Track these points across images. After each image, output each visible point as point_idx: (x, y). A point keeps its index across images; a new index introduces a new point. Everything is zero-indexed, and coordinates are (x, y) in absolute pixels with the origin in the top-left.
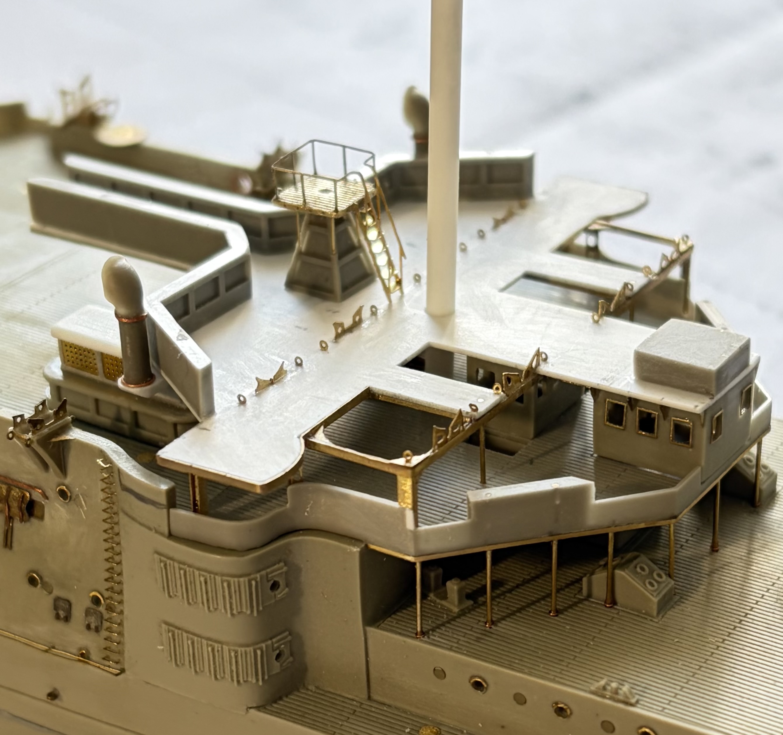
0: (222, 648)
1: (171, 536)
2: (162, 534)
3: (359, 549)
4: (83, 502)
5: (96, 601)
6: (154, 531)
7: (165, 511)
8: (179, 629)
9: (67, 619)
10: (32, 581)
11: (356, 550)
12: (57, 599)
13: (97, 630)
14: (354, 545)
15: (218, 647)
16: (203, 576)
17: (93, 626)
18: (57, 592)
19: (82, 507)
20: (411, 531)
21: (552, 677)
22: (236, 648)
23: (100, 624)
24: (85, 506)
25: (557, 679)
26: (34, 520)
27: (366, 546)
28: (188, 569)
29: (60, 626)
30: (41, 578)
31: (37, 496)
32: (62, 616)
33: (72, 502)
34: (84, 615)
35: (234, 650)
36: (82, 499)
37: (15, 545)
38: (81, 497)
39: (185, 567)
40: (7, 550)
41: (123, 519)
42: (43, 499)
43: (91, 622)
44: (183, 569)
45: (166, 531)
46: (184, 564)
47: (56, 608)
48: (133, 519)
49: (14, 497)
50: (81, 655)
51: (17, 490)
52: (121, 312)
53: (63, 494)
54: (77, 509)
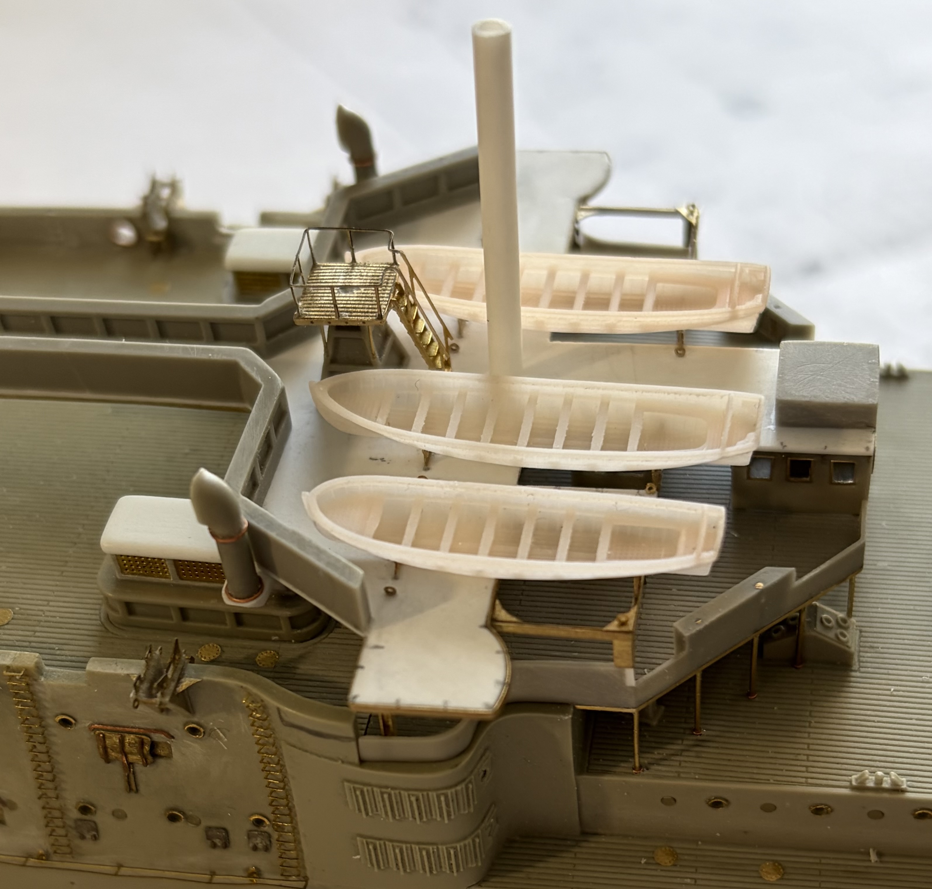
0: (438, 849)
1: (362, 762)
2: (351, 763)
3: (570, 716)
4: (221, 735)
5: (259, 823)
6: (340, 762)
7: (354, 744)
8: (380, 839)
9: (226, 845)
10: (173, 818)
11: (568, 717)
12: (208, 829)
13: (267, 849)
14: (564, 713)
15: (433, 849)
16: (413, 795)
17: (260, 846)
18: (205, 823)
19: (220, 738)
20: (632, 687)
21: (803, 780)
22: (454, 845)
23: (268, 843)
24: (224, 737)
25: (810, 781)
26: (161, 762)
27: (574, 708)
28: (393, 792)
29: (217, 852)
30: (184, 814)
31: (158, 737)
32: (219, 844)
33: (205, 737)
34: (246, 837)
35: (452, 848)
36: (219, 732)
37: (142, 787)
38: (218, 730)
39: (389, 790)
40: (133, 794)
41: (285, 749)
42: (167, 739)
43: (257, 844)
44: (386, 793)
45: (356, 760)
46: (387, 787)
47: (209, 838)
48: (306, 751)
49: (130, 743)
50: (251, 875)
51: (132, 736)
52: (219, 531)
53: (193, 731)
54: (214, 742)
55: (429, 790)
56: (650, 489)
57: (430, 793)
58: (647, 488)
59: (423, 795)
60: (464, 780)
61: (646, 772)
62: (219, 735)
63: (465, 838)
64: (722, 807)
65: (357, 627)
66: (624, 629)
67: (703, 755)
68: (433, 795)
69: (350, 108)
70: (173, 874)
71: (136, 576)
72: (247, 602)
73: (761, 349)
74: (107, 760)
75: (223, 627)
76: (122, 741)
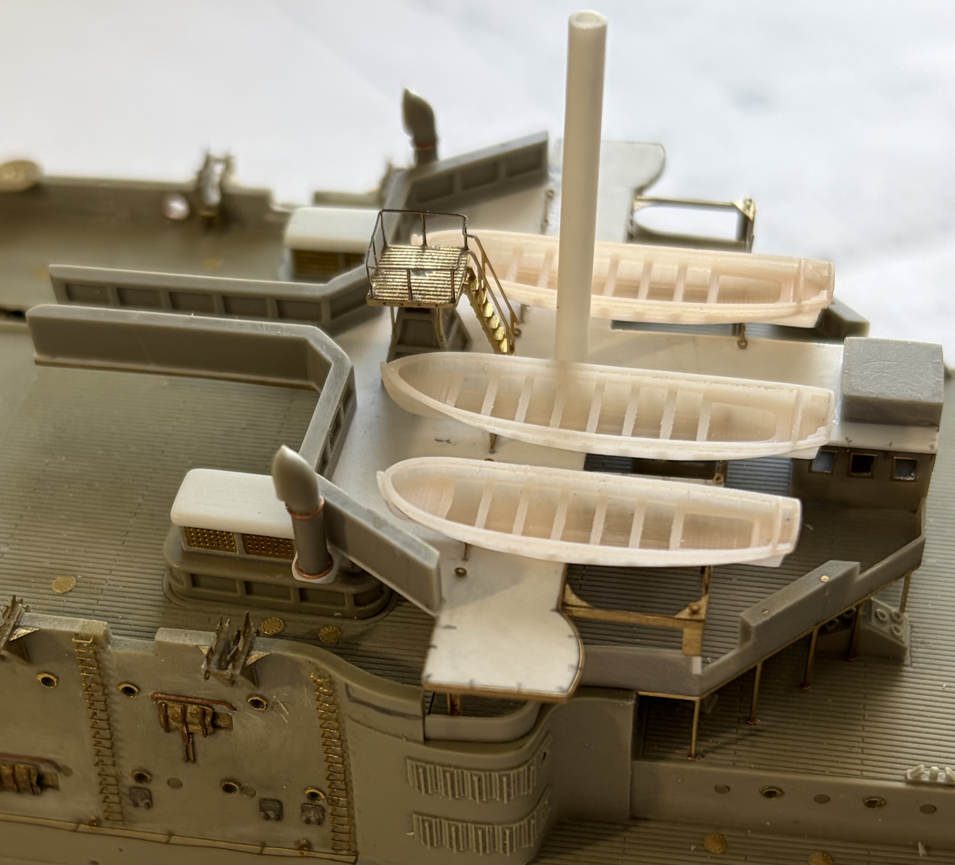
0: (493, 829)
1: (427, 740)
2: (416, 741)
3: (633, 702)
4: (284, 708)
5: (313, 796)
6: (405, 739)
7: (420, 722)
8: (436, 817)
9: (279, 817)
10: (228, 789)
11: (631, 703)
12: (263, 800)
13: (319, 822)
14: (627, 698)
15: (489, 828)
16: (476, 775)
17: (313, 819)
18: (260, 794)
19: (282, 712)
20: (698, 676)
21: (859, 773)
22: (510, 826)
23: (321, 816)
24: (286, 711)
25: (865, 773)
26: (222, 733)
27: (637, 694)
28: (455, 772)
29: (269, 824)
30: (239, 785)
31: (219, 708)
32: (272, 816)
33: (268, 709)
34: (299, 810)
35: (507, 828)
36: (282, 705)
37: (199, 758)
38: (281, 704)
39: (452, 768)
40: (190, 764)
41: (349, 725)
42: (230, 710)
43: (310, 817)
44: (448, 771)
45: (421, 738)
46: (450, 766)
47: (262, 809)
48: (370, 727)
49: (191, 714)
50: (301, 848)
51: (195, 707)
52: (296, 507)
53: (256, 704)
54: (276, 715)
55: (492, 770)
56: (718, 479)
57: (493, 774)
58: (715, 478)
59: (485, 775)
60: (526, 762)
61: (702, 760)
62: (282, 709)
63: (521, 819)
64: (776, 796)
65: (428, 606)
66: (696, 617)
67: (758, 745)
68: (495, 775)
69: (415, 92)
70: (223, 845)
71: (203, 549)
72: (317, 578)
73: (822, 344)
74: (168, 728)
75: (287, 602)
76: (184, 711)
